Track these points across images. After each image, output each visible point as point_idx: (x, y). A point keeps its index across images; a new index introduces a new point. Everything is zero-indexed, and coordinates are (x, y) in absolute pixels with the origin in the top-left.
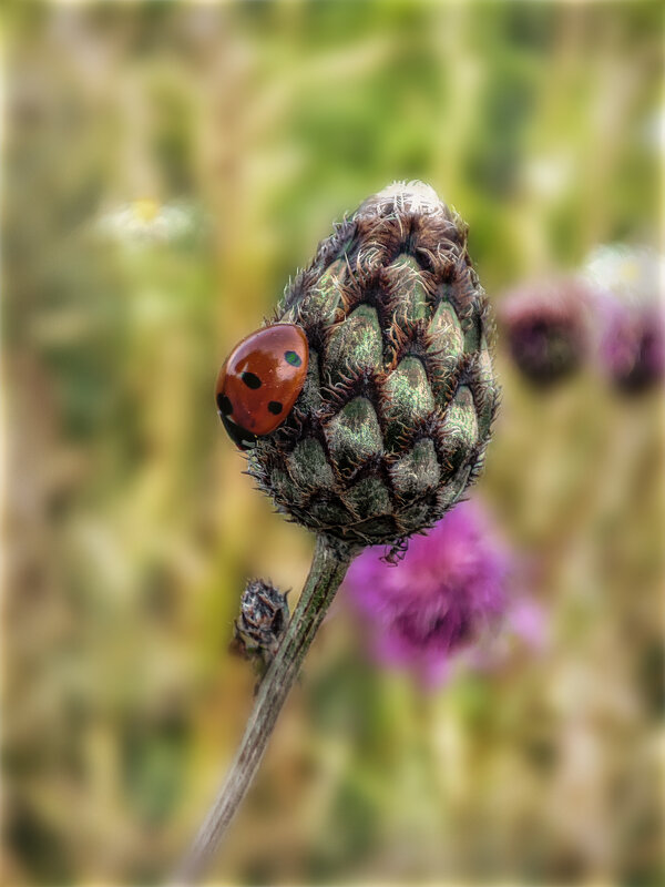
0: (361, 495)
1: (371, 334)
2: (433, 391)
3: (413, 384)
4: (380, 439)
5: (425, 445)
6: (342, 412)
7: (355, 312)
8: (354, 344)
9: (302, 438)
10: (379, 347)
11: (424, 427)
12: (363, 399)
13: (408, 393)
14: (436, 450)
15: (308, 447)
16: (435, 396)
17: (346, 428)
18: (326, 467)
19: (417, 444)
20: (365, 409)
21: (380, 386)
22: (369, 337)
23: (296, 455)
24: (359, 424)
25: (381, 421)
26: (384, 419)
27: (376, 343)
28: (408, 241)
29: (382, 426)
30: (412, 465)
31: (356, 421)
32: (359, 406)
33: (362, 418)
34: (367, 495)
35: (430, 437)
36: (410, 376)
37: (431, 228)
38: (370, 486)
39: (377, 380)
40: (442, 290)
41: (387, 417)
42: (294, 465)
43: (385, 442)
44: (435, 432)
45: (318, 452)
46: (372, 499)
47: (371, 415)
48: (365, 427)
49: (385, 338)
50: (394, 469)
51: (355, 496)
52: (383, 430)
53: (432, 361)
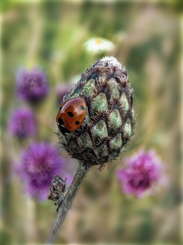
0: (100, 150)
1: (104, 101)
2: (122, 119)
3: (117, 117)
4: (107, 133)
5: (119, 135)
6: (96, 125)
7: (99, 95)
8: (100, 104)
9: (83, 132)
10: (107, 105)
11: (119, 130)
12: (103, 121)
13: (116, 119)
14: (122, 137)
15: (85, 135)
16: (122, 120)
17: (97, 130)
18: (90, 141)
19: (117, 135)
20: (103, 124)
21: (107, 117)
22: (104, 102)
23: (81, 138)
24: (101, 128)
25: (108, 127)
26: (109, 127)
27: (106, 104)
28: (113, 74)
29: (108, 129)
30: (116, 141)
31: (101, 127)
32: (102, 123)
33: (102, 126)
34: (102, 150)
35: (121, 133)
36: (116, 114)
37: (119, 71)
38: (103, 147)
39: (107, 115)
40: (123, 89)
41: (109, 126)
42: (80, 141)
43: (108, 134)
44: (122, 131)
45: (88, 137)
46: (103, 151)
47: (105, 126)
48: (103, 129)
49: (109, 103)
50: (110, 142)
51: (98, 150)
52: (108, 130)
53: (121, 110)
